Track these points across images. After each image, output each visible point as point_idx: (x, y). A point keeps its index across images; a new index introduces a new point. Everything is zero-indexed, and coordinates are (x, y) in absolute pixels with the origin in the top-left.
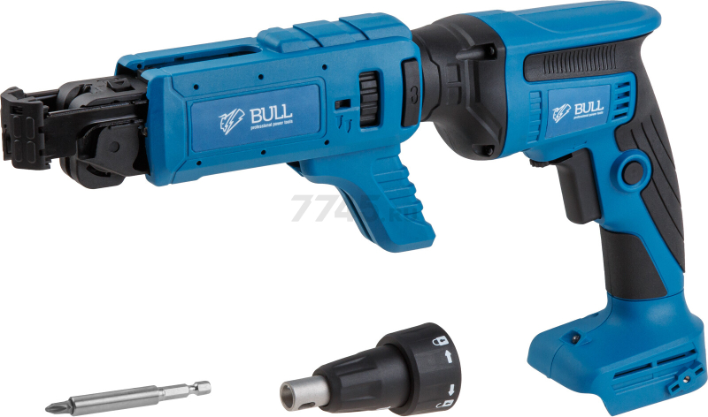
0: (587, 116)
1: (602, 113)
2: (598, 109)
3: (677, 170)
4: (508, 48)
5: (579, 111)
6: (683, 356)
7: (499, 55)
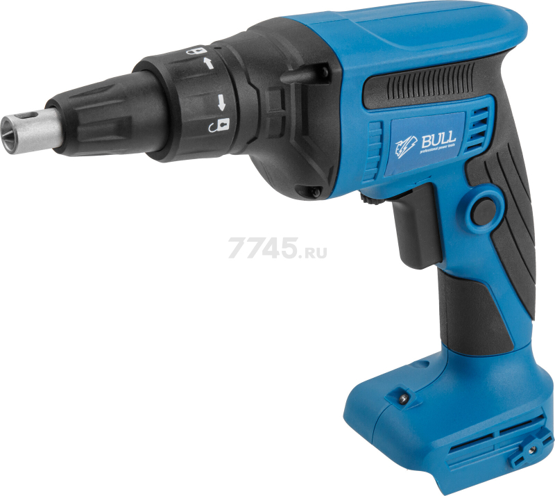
0: (436, 149)
1: (454, 145)
2: (450, 141)
3: (533, 204)
4: (345, 69)
5: (426, 144)
6: (529, 422)
7: (334, 77)
